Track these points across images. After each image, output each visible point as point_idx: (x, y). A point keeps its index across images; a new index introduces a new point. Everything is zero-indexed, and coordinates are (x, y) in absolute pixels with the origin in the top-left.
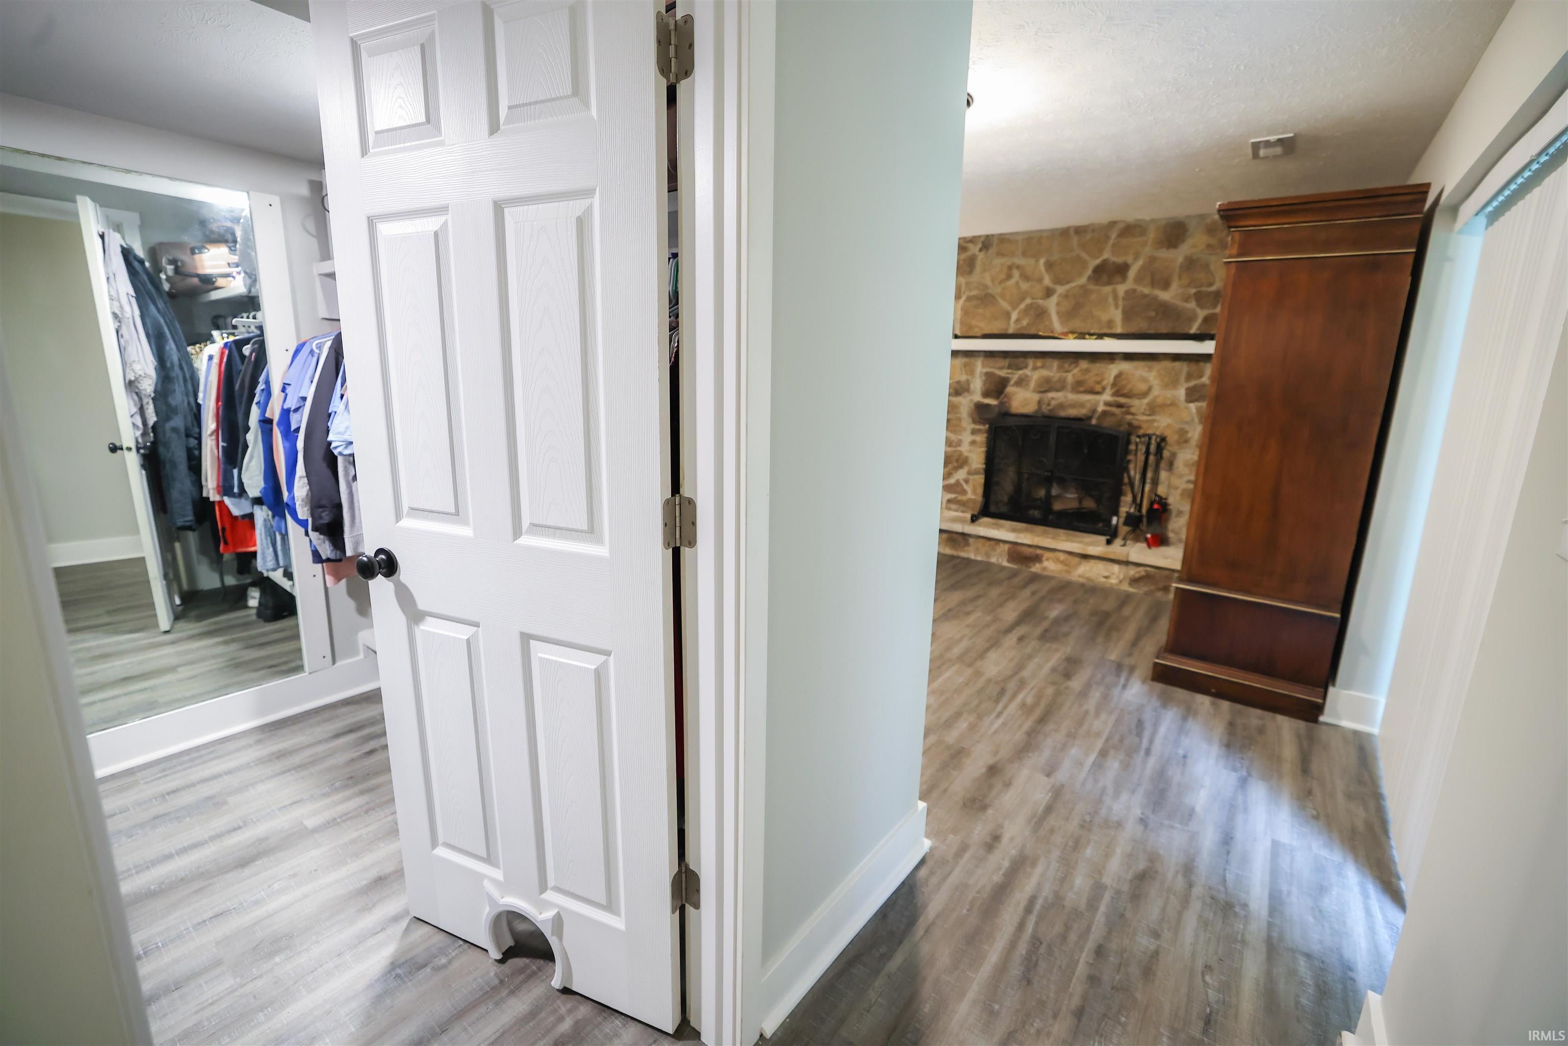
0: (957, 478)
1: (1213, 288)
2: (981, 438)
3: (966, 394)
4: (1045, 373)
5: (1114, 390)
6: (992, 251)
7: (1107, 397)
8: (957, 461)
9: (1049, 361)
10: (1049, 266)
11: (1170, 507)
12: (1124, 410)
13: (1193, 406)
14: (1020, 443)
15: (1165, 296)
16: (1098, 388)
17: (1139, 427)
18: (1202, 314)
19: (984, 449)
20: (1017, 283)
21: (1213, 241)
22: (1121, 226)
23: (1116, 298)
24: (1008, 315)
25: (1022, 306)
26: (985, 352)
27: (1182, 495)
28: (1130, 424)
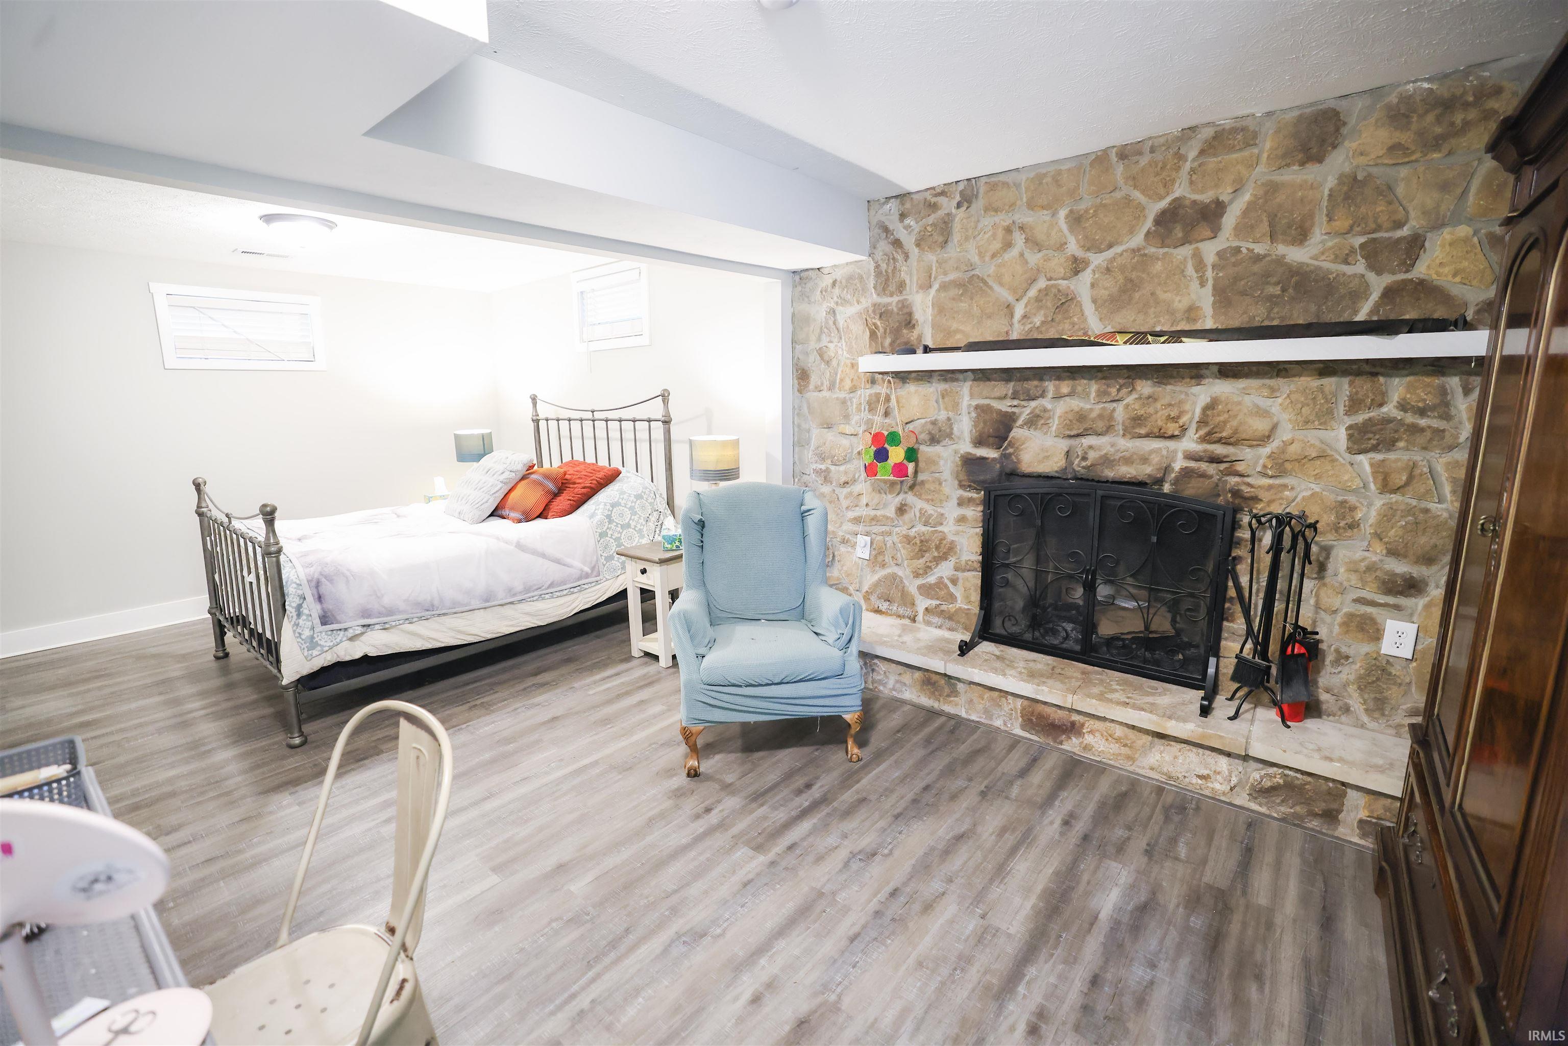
0: (939, 575)
1: (1405, 232)
2: (975, 513)
3: (947, 441)
4: (1075, 404)
5: (1202, 432)
6: (978, 205)
7: (1190, 443)
8: (937, 548)
9: (1081, 383)
10: (1076, 220)
11: (1323, 646)
12: (1222, 466)
13: (1364, 460)
14: (1039, 522)
15: (1297, 255)
16: (1172, 429)
17: (1256, 499)
18: (1378, 284)
19: (979, 531)
20: (1022, 255)
21: (1404, 137)
22: (1208, 133)
23: (1200, 266)
24: (1009, 309)
25: (1032, 293)
26: (973, 371)
27: (1345, 624)
28: (1236, 493)
